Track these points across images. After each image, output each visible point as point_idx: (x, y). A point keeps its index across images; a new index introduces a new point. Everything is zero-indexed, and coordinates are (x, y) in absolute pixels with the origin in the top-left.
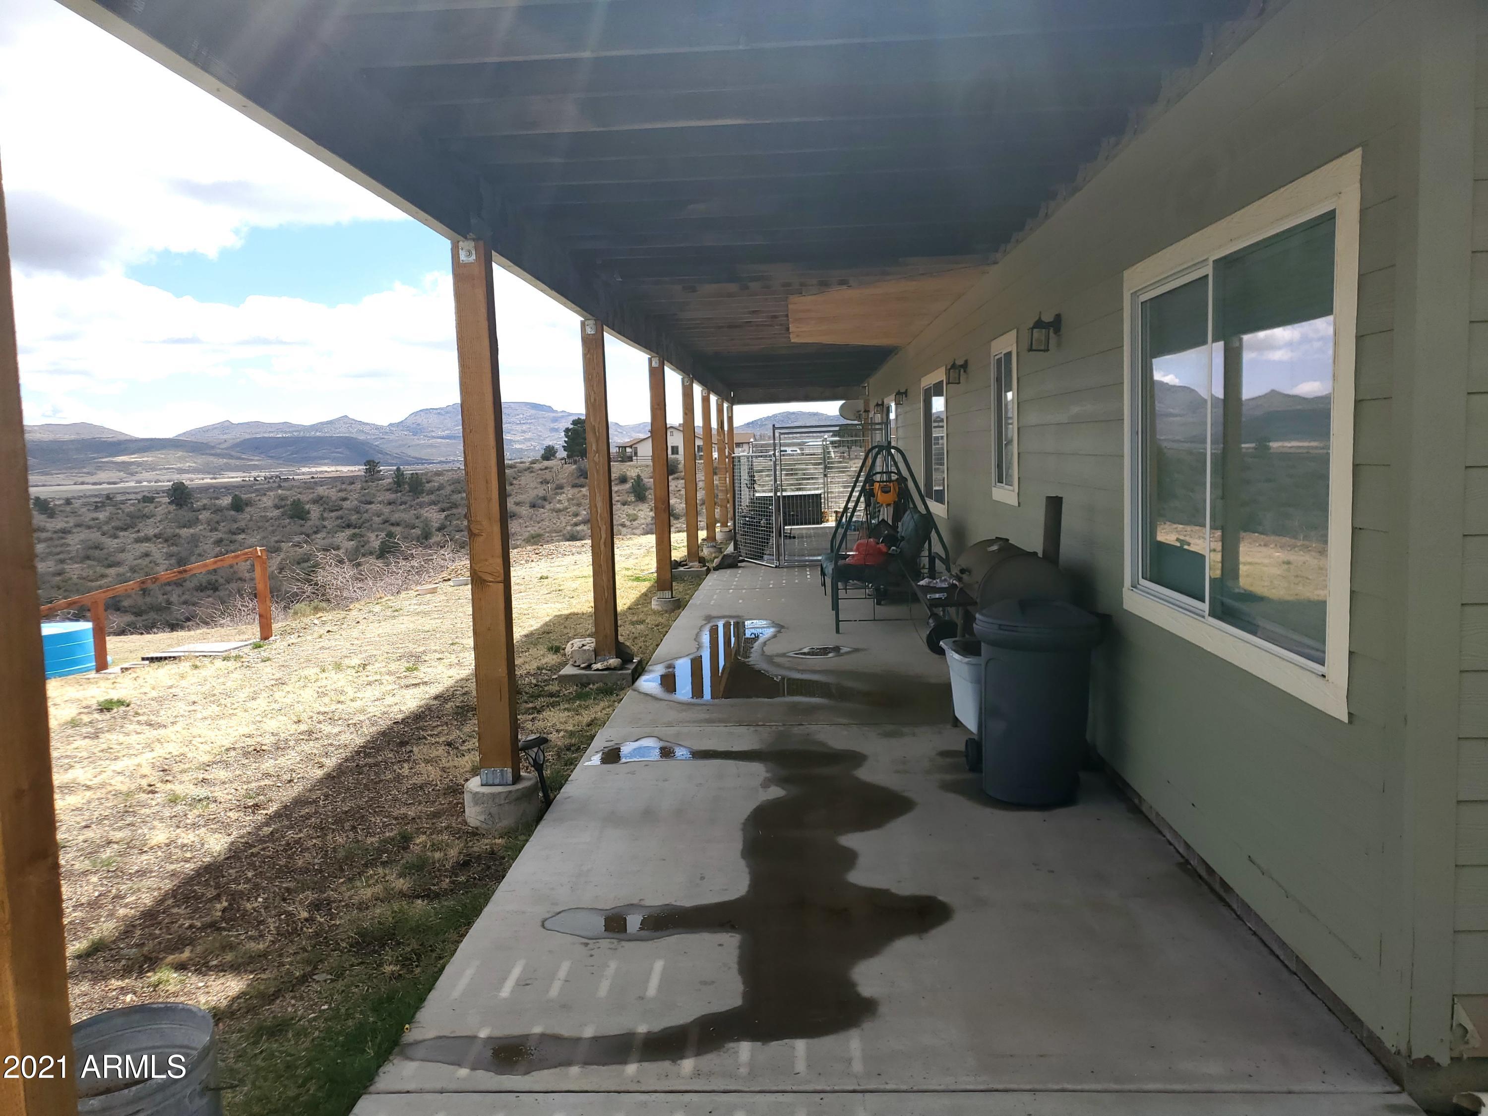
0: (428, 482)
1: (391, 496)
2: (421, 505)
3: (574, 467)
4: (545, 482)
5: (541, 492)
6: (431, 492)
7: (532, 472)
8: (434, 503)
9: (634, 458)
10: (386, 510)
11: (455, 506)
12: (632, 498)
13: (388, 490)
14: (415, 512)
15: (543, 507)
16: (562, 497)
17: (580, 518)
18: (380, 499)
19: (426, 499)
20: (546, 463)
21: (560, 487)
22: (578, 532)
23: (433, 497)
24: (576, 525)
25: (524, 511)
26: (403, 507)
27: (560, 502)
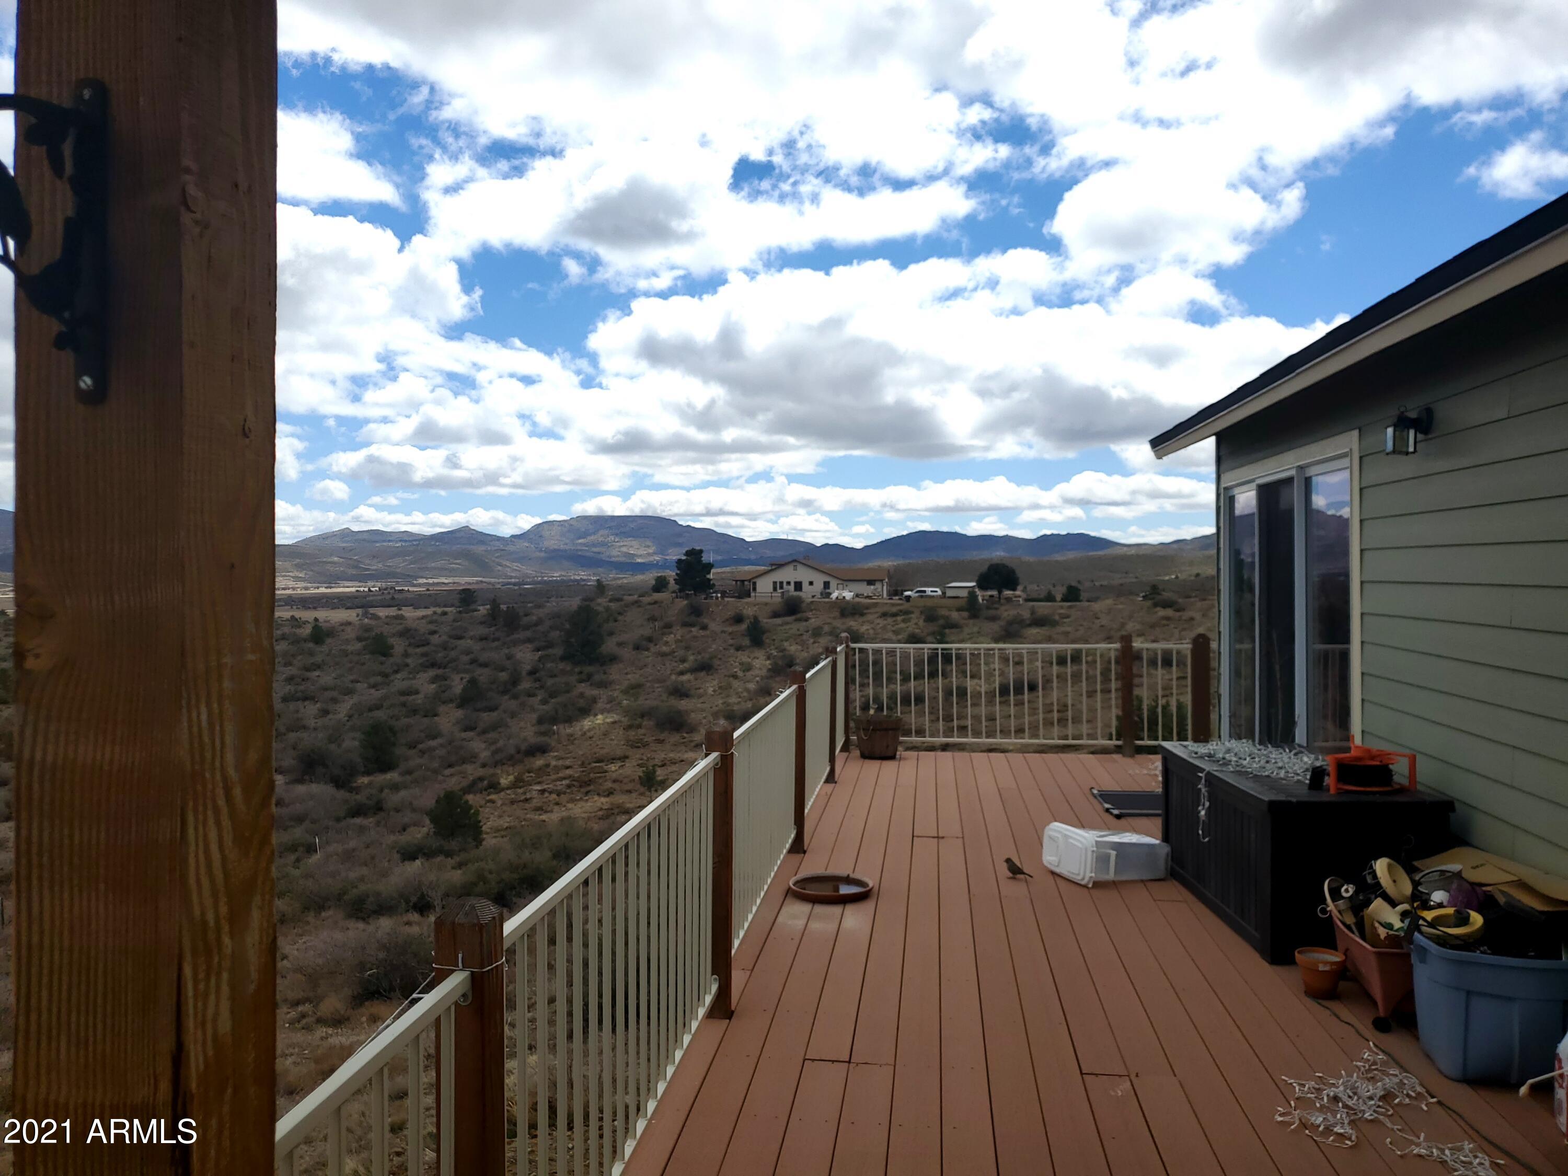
0: (526, 615)
1: (483, 630)
2: (515, 643)
3: (685, 602)
4: (653, 619)
5: (647, 631)
6: (527, 628)
7: (639, 606)
8: (529, 640)
9: (753, 594)
10: (477, 647)
11: (550, 645)
12: (746, 642)
13: (482, 623)
14: (507, 651)
15: (648, 649)
16: (670, 638)
17: (686, 665)
18: (472, 633)
19: (522, 635)
20: (657, 596)
21: (668, 626)
22: (682, 683)
23: (528, 634)
24: (682, 673)
25: (627, 653)
26: (496, 643)
27: (667, 643)
